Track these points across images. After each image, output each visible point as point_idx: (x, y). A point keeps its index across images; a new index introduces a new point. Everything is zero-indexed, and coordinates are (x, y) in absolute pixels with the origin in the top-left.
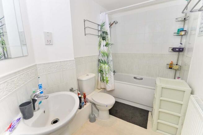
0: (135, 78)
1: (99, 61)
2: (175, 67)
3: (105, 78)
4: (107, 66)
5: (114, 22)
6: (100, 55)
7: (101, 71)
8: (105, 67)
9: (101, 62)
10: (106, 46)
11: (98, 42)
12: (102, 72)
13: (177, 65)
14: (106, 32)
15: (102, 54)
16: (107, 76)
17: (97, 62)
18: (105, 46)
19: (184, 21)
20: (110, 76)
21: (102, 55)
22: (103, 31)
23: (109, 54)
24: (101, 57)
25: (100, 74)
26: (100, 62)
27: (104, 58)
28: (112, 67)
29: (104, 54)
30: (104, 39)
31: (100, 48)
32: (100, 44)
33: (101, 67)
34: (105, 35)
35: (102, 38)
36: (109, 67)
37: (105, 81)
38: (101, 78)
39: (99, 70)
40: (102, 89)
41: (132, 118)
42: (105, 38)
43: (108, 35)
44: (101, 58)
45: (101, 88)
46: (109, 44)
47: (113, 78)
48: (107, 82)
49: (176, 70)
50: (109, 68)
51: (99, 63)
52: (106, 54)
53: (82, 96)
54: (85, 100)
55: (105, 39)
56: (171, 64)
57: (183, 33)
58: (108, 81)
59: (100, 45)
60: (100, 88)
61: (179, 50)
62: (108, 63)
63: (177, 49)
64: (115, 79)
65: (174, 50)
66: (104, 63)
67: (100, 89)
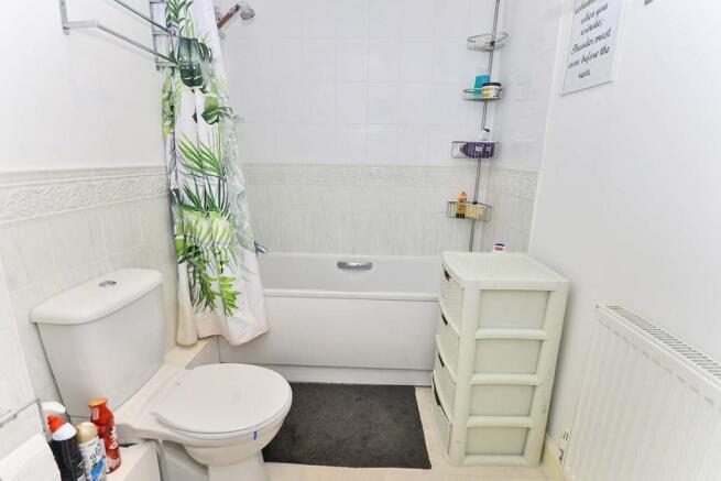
0: (342, 265)
1: (173, 197)
2: (471, 211)
3: (214, 287)
4: (220, 223)
5: (237, 8)
6: (180, 167)
7: (190, 253)
8: (211, 229)
9: (188, 201)
10: (206, 117)
11: (159, 97)
12: (198, 253)
13: (475, 203)
14: (203, 45)
15: (190, 163)
16: (227, 273)
17: (161, 206)
18: (200, 118)
19: (491, 51)
20: (241, 274)
21: (187, 166)
22: (184, 35)
23: (226, 159)
24: (180, 176)
25: (183, 267)
26: (181, 204)
27: (200, 182)
28: (247, 225)
29: (199, 162)
30: (192, 78)
31: (172, 125)
32: (172, 107)
33: (189, 230)
34: (196, 58)
35: (178, 74)
36: (235, 226)
37: (218, 300)
38: (191, 288)
39: (180, 245)
40: (202, 344)
41: (365, 439)
42: (199, 73)
43: (210, 60)
44: (183, 181)
45: (199, 339)
46: (224, 108)
47: (256, 280)
48: (230, 303)
49: (474, 221)
50: (235, 231)
51: (175, 210)
52: (213, 161)
53: (88, 428)
54: (108, 442)
55: (200, 82)
56: (462, 201)
57: (491, 92)
58: (234, 295)
59: (170, 113)
60: (190, 340)
61: (484, 149)
62: (224, 209)
63: (477, 149)
64: (265, 284)
65: (468, 150)
66: (207, 206)
67: (193, 345)
